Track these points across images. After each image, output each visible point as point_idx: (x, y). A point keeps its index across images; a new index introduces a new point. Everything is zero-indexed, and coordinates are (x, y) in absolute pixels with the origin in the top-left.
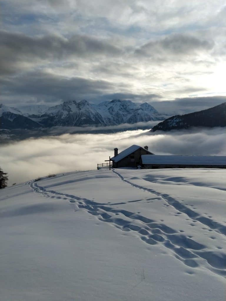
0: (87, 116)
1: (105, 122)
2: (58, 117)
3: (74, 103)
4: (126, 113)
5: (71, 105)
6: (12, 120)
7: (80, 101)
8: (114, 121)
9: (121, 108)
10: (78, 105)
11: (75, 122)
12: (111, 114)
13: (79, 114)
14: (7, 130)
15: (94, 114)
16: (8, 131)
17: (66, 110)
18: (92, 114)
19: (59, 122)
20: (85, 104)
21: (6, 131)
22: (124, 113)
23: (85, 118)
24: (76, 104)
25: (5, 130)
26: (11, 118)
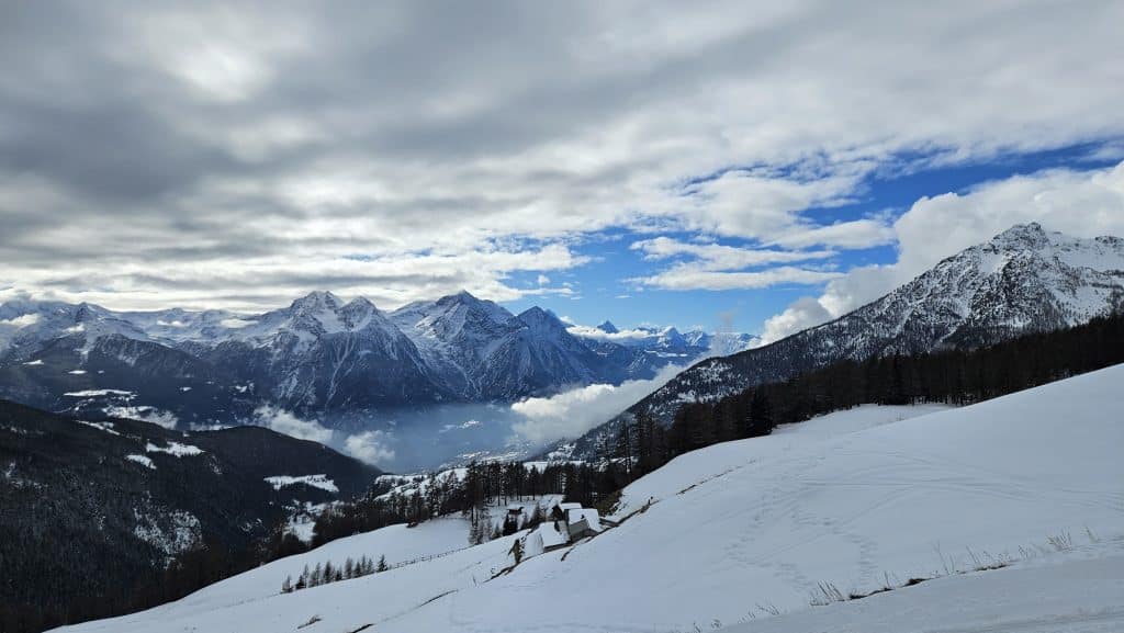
0: (374, 345)
1: (426, 363)
2: (279, 350)
3: (330, 308)
4: (485, 337)
5: (322, 313)
6: (131, 361)
7: (347, 302)
8: (452, 357)
9: (471, 323)
10: (344, 313)
11: (340, 363)
12: (441, 338)
13: (351, 340)
14: (122, 392)
15: (395, 339)
16: (127, 396)
17: (305, 327)
18: (389, 339)
19: (286, 365)
20: (365, 313)
21: (118, 395)
22: (478, 336)
23: (369, 352)
24: (336, 312)
25: (116, 392)
26: (128, 352)
